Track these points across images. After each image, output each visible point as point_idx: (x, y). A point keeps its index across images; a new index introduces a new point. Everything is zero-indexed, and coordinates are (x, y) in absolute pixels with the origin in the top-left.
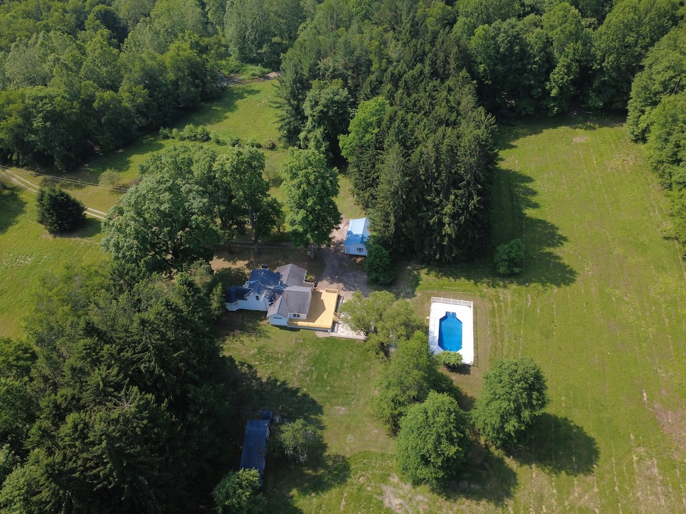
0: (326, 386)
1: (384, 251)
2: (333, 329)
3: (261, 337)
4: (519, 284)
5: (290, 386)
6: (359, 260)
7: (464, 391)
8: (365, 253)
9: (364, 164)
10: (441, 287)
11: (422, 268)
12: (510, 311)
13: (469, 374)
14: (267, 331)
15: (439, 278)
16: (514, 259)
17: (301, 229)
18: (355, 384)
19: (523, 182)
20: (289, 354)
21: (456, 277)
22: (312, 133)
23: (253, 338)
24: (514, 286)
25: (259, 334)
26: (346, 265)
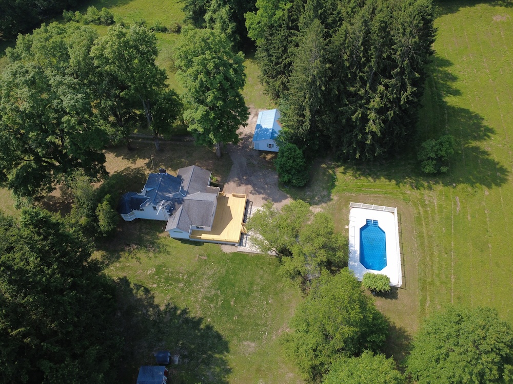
0: (233, 316)
1: (298, 151)
2: (240, 243)
3: (161, 252)
4: (445, 185)
5: (192, 315)
6: (269, 157)
7: (392, 320)
8: (276, 149)
9: (274, 47)
10: (360, 189)
11: (338, 166)
12: (437, 218)
13: (396, 298)
14: (167, 245)
15: (356, 178)
16: (442, 157)
17: (201, 130)
18: (266, 312)
19: (441, 66)
20: (192, 274)
21: (376, 177)
22: (217, 13)
23: (151, 255)
24: (440, 188)
25: (157, 250)
26: (255, 163)
